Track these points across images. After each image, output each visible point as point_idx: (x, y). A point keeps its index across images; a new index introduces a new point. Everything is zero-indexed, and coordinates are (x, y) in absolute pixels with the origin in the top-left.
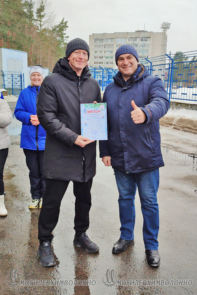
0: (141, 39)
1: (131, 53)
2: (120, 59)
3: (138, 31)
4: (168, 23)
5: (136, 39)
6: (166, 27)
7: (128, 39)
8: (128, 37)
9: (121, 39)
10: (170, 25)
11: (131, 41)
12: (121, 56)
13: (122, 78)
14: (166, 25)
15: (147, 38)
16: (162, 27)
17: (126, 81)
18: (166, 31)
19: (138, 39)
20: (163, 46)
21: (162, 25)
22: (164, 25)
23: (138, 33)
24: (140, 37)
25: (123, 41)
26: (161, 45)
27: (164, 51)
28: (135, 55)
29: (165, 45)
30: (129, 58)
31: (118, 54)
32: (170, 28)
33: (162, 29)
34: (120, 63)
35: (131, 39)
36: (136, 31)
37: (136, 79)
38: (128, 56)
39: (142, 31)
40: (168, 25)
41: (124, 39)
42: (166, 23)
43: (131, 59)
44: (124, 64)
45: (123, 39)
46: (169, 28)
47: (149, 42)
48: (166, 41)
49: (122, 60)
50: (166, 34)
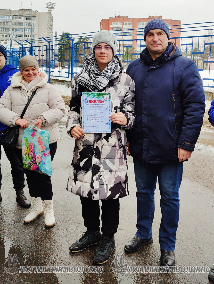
0: (26, 17)
1: (163, 29)
2: (149, 34)
3: (22, 9)
4: (53, 3)
5: (20, 17)
6: (51, 7)
7: (11, 17)
8: (11, 15)
9: (4, 16)
10: (55, 5)
11: (15, 19)
12: (151, 31)
13: (149, 56)
14: (51, 5)
15: (32, 17)
16: (47, 7)
17: (154, 59)
18: (52, 11)
19: (22, 17)
20: (50, 26)
21: (47, 4)
22: (48, 5)
23: (21, 11)
24: (25, 15)
25: (6, 19)
26: (48, 25)
27: (51, 30)
28: (166, 31)
29: (51, 25)
30: (159, 34)
31: (147, 28)
32: (55, 8)
33: (47, 9)
34: (149, 39)
35: (15, 16)
36: (19, 9)
37: (166, 59)
38: (159, 32)
39: (27, 9)
40: (53, 5)
41: (8, 16)
42: (50, 3)
43: (162, 35)
44: (153, 40)
45: (6, 16)
46: (53, 8)
47: (34, 21)
48: (51, 21)
49: (151, 36)
50: (52, 14)
